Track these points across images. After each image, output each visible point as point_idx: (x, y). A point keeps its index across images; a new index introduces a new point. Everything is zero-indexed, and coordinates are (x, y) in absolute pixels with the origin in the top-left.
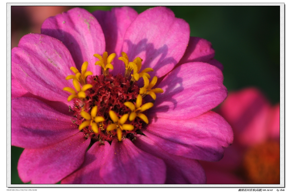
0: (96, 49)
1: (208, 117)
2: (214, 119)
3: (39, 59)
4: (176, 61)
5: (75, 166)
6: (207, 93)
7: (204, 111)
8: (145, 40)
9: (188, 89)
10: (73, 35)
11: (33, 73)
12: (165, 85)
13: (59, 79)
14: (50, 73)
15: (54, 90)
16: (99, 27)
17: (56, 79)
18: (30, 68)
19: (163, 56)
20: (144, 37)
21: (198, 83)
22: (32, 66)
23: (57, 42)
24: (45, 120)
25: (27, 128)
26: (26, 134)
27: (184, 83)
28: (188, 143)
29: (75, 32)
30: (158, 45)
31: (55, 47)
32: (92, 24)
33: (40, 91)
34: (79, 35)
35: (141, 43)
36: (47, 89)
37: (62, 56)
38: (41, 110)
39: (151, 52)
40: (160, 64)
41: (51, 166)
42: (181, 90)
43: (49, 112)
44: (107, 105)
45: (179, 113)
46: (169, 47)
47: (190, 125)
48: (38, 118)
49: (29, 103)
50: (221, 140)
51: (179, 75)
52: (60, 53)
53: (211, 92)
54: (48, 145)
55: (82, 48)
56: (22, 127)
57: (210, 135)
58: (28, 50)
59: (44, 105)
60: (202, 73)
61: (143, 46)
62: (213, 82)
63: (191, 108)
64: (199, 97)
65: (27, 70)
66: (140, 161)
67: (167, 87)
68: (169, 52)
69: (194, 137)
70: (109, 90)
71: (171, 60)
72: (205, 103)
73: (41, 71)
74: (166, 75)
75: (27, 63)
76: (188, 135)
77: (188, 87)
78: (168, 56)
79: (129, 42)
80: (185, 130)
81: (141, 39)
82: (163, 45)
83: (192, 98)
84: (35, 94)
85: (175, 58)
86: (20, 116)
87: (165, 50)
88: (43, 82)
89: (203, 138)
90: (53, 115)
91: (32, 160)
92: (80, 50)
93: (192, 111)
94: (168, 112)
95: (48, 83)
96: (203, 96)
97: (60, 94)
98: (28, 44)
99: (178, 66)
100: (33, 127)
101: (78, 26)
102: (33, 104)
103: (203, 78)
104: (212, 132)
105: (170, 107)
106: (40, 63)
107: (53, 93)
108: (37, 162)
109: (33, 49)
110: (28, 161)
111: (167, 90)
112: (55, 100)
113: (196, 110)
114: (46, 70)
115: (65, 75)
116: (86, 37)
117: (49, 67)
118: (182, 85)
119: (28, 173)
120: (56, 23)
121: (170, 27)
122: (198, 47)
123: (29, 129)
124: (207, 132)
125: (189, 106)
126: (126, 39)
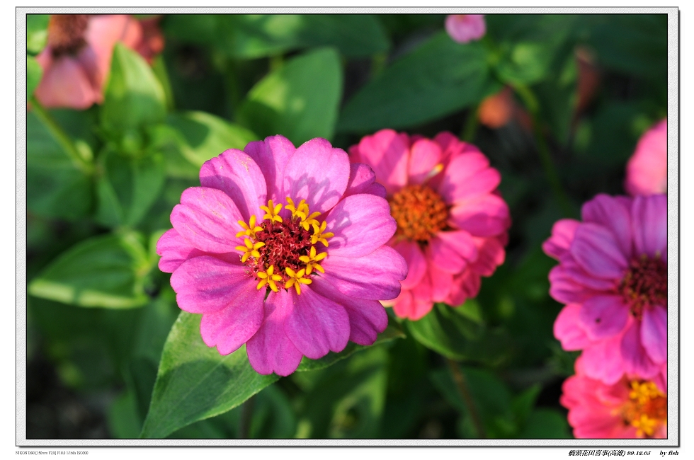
0: (258, 190)
1: (381, 251)
2: (387, 253)
3: (204, 214)
4: (340, 195)
5: (257, 324)
6: (377, 228)
7: (375, 247)
8: (306, 175)
9: (356, 224)
10: (233, 179)
11: (200, 229)
12: (331, 220)
13: (226, 229)
14: (217, 226)
15: (223, 242)
16: (257, 168)
17: (223, 230)
18: (196, 225)
19: (326, 190)
20: (304, 172)
21: (365, 217)
22: (198, 223)
23: (218, 192)
24: (220, 277)
25: (204, 291)
26: (205, 298)
27: (351, 217)
28: (364, 282)
29: (234, 176)
30: (320, 179)
31: (218, 198)
32: (250, 166)
33: (210, 247)
34: (238, 179)
35: (301, 179)
36: (216, 243)
37: (226, 207)
38: (214, 267)
39: (313, 186)
40: (324, 198)
41: (233, 326)
42: (349, 225)
43: (222, 267)
44: (281, 258)
45: (350, 250)
46: (331, 180)
47: (363, 261)
48: (213, 277)
49: (201, 262)
50: (396, 274)
51: (345, 208)
52: (224, 204)
53: (380, 226)
54: (227, 305)
55: (243, 191)
56: (199, 291)
57: (385, 271)
58: (192, 206)
59: (216, 261)
60: (368, 206)
61: (304, 181)
62: (381, 215)
63: (362, 245)
64: (369, 232)
65: (195, 227)
66: (321, 310)
67: (334, 221)
68: (331, 186)
69: (369, 274)
70: (281, 242)
71: (335, 193)
72: (376, 239)
73: (208, 226)
74: (331, 209)
75: (192, 220)
76: (363, 272)
77: (356, 222)
78: (330, 190)
79: (289, 179)
80: (359, 267)
81: (301, 175)
82: (324, 179)
83: (362, 234)
84: (205, 250)
85: (338, 191)
86: (196, 279)
87: (327, 183)
88: (211, 236)
89: (378, 274)
90: (227, 269)
91: (214, 323)
92: (242, 193)
93: (364, 248)
94: (339, 249)
95: (216, 236)
96: (372, 232)
97: (228, 244)
98: (191, 200)
99: (342, 199)
100: (209, 288)
101: (235, 169)
102: (206, 264)
103: (369, 211)
104: (386, 267)
105: (341, 243)
106: (206, 218)
107: (223, 245)
108: (219, 324)
109: (196, 204)
110: (210, 324)
111: (335, 224)
112: (225, 252)
113: (368, 247)
114: (213, 223)
115: (231, 224)
116: (245, 179)
117: (214, 220)
118: (349, 218)
119: (212, 337)
120: (214, 169)
121: (329, 159)
122: (359, 173)
123: (206, 292)
124: (382, 267)
125: (360, 243)
126: (285, 176)
